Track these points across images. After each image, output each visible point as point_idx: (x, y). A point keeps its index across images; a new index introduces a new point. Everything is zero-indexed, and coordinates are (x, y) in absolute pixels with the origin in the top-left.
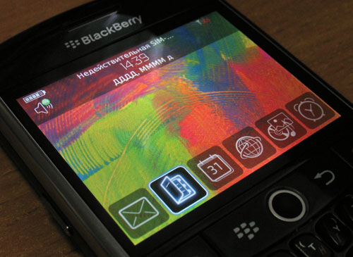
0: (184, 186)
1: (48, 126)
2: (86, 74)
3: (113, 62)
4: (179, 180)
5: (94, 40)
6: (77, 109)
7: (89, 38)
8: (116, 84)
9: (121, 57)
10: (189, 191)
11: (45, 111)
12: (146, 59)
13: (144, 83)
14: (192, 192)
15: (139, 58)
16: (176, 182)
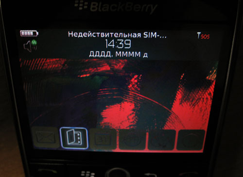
0: (79, 138)
1: (26, 62)
2: (75, 35)
3: (103, 35)
4: (78, 134)
5: (100, 10)
6: (51, 60)
7: (98, 7)
8: (90, 56)
9: (112, 34)
10: (79, 142)
11: (29, 49)
12: (128, 46)
13: (110, 66)
14: (80, 143)
15: (123, 42)
16: (76, 135)
